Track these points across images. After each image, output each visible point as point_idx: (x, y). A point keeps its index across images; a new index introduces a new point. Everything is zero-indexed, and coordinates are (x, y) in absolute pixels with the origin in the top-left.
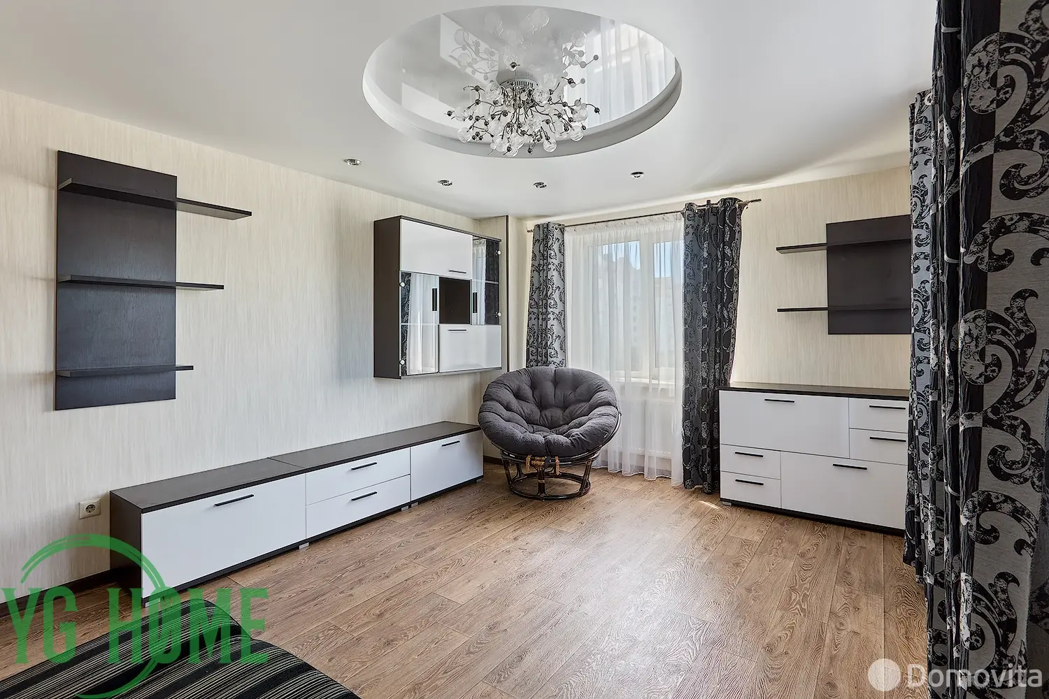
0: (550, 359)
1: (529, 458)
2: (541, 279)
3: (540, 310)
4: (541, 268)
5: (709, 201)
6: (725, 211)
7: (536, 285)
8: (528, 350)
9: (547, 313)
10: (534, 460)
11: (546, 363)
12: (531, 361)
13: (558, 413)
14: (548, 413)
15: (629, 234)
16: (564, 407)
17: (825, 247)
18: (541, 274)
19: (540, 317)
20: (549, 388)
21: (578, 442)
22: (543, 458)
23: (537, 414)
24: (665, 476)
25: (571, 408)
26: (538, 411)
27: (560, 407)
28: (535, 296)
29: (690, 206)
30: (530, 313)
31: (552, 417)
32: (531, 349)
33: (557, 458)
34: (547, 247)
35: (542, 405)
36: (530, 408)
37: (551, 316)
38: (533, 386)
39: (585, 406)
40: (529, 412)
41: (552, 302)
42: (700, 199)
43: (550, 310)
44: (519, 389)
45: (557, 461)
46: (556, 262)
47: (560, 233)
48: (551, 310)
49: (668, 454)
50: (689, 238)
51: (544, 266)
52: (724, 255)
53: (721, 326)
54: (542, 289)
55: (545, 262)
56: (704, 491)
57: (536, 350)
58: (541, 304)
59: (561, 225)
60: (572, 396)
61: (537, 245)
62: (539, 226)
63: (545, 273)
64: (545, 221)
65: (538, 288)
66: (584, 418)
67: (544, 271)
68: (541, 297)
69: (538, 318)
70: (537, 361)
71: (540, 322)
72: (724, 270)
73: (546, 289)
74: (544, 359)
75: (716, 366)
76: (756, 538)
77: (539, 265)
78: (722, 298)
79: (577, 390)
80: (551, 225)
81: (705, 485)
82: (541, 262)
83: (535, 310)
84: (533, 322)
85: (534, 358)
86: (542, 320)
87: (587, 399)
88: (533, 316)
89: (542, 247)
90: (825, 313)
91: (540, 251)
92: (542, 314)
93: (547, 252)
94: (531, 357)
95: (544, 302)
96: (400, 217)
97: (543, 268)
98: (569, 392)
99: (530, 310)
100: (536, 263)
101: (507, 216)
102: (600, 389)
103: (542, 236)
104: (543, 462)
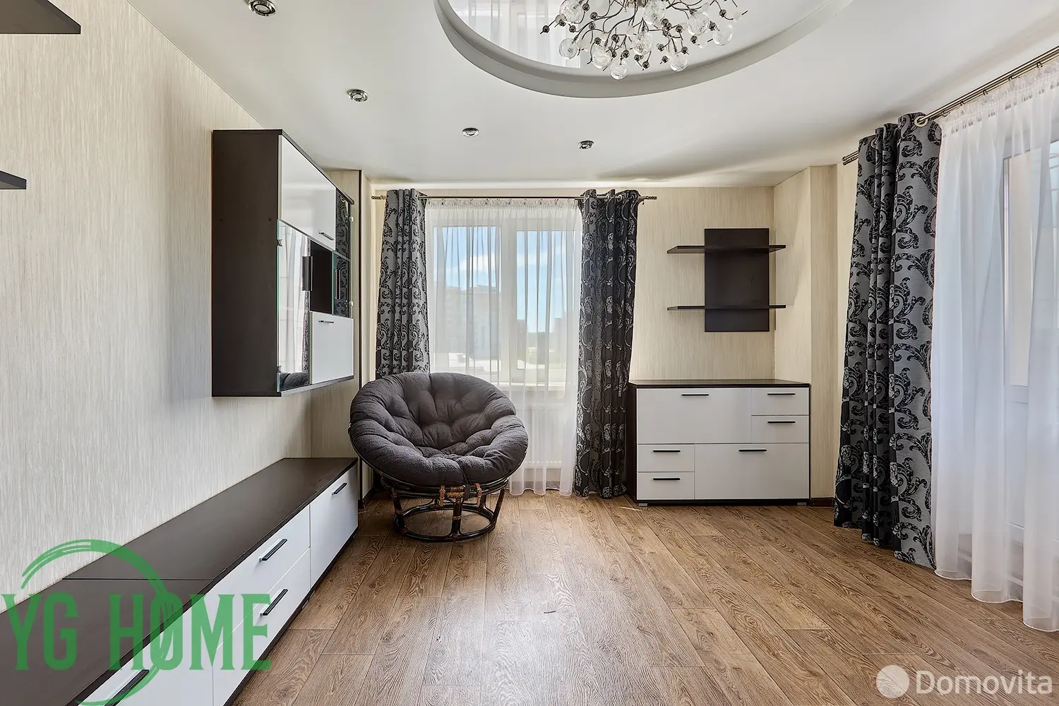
0: (415, 363)
1: (444, 490)
2: (399, 261)
3: (397, 300)
4: (399, 247)
5: (613, 191)
6: (630, 203)
7: (391, 268)
8: (378, 353)
9: (410, 305)
10: (450, 491)
11: (409, 368)
12: (384, 366)
13: (444, 429)
14: (433, 429)
15: (513, 216)
16: (450, 421)
17: (703, 250)
18: (399, 254)
19: (398, 309)
20: (427, 397)
21: (500, 462)
22: (461, 488)
23: (419, 433)
24: (552, 488)
25: (462, 421)
26: (417, 428)
27: (443, 422)
28: (389, 283)
29: (592, 193)
30: (380, 305)
31: (438, 434)
32: (383, 351)
33: (478, 485)
34: (409, 220)
35: (422, 420)
36: (409, 424)
37: (415, 308)
38: (407, 398)
39: (479, 419)
40: (410, 430)
41: (417, 290)
42: (603, 187)
43: (415, 301)
44: (393, 402)
45: (479, 489)
46: (418, 241)
47: (421, 204)
48: (417, 301)
49: (557, 463)
50: (592, 227)
51: (404, 243)
52: (628, 248)
53: (624, 322)
54: (400, 273)
55: (406, 238)
56: (603, 497)
57: (391, 353)
58: (398, 292)
59: (422, 195)
60: (458, 407)
61: (393, 216)
62: (396, 192)
63: (406, 253)
64: (407, 186)
65: (395, 273)
66: (487, 433)
67: (403, 250)
68: (399, 284)
69: (393, 312)
70: (391, 367)
71: (397, 316)
72: (627, 264)
73: (408, 273)
74: (404, 363)
75: (618, 365)
76: (715, 533)
77: (396, 242)
78: (626, 294)
79: (463, 399)
80: (416, 193)
81: (606, 490)
82: (400, 239)
83: (389, 301)
84: (387, 315)
85: (387, 362)
86: (400, 312)
87: (481, 409)
88: (386, 309)
89: (401, 219)
90: (703, 311)
91: (397, 225)
92: (400, 305)
93: (411, 227)
94: (383, 362)
95: (405, 290)
96: (280, 132)
97: (402, 246)
98: (453, 402)
99: (382, 300)
100: (392, 240)
101: (360, 171)
102: (495, 396)
103: (401, 205)
104: (462, 493)
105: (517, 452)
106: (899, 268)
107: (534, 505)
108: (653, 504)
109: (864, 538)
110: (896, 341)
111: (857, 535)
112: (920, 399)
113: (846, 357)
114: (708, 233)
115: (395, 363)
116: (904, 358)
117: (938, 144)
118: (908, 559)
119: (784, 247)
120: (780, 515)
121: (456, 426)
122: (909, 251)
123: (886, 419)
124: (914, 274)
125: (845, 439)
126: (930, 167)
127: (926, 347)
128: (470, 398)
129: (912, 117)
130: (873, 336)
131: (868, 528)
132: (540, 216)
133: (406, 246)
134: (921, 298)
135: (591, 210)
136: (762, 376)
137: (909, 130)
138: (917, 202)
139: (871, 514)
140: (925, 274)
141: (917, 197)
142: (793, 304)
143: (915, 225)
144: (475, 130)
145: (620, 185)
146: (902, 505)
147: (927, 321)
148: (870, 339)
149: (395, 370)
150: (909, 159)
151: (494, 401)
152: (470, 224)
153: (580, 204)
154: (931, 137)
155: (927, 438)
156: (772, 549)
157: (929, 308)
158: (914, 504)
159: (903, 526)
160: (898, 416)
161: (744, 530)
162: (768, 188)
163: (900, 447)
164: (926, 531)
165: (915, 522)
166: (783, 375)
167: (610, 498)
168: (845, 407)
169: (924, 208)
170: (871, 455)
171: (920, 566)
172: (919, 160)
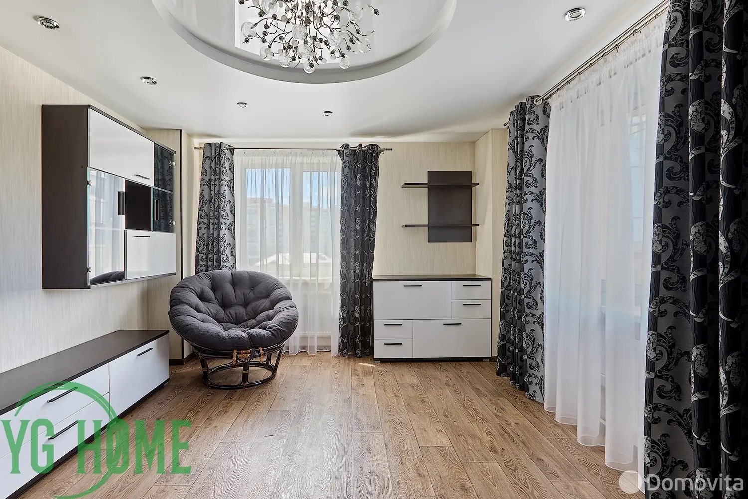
0: (222, 264)
1: (235, 353)
2: (213, 193)
3: (211, 220)
4: (212, 183)
5: (360, 145)
6: (372, 153)
7: (207, 197)
8: (197, 257)
9: (219, 223)
10: (240, 354)
11: (219, 267)
12: (201, 266)
13: (241, 311)
14: (233, 311)
15: (293, 162)
16: (246, 305)
17: (427, 186)
18: (213, 188)
19: (211, 226)
20: (229, 288)
21: (277, 332)
22: (249, 351)
23: (222, 314)
25: (253, 305)
26: (221, 310)
27: (241, 305)
28: (206, 208)
29: (346, 146)
30: (199, 223)
31: (236, 314)
32: (201, 256)
33: (261, 349)
34: (219, 164)
35: (225, 304)
36: (215, 308)
37: (223, 226)
38: (214, 289)
39: (266, 303)
40: (215, 312)
41: (225, 213)
42: (354, 142)
43: (222, 220)
44: (203, 292)
45: (262, 351)
46: (228, 179)
47: (230, 153)
48: (224, 220)
51: (216, 180)
52: (371, 185)
53: (368, 235)
54: (213, 201)
55: (217, 177)
56: (356, 357)
57: (207, 257)
58: (212, 215)
59: (231, 146)
60: (251, 294)
61: (208, 161)
62: (210, 145)
63: (217, 188)
64: (218, 141)
65: (210, 201)
66: (271, 312)
67: (215, 185)
68: (213, 209)
69: (209, 228)
70: (207, 267)
71: (211, 231)
72: (370, 196)
73: (219, 201)
74: (215, 264)
75: (364, 265)
76: (415, 381)
77: (211, 180)
78: (370, 216)
79: (255, 289)
80: (224, 146)
81: (358, 351)
82: (213, 177)
83: (206, 221)
84: (204, 230)
85: (205, 263)
86: (213, 229)
87: (268, 295)
88: (203, 226)
89: (213, 164)
90: (426, 228)
91: (211, 167)
92: (213, 224)
93: (220, 169)
94: (201, 263)
95: (216, 213)
96: (89, 106)
97: (215, 182)
98: (247, 292)
99: (200, 220)
100: (207, 178)
101: (181, 130)
102: (277, 287)
103: (213, 154)
104: (249, 355)
105: (290, 326)
106: (526, 201)
107: (306, 362)
108: (384, 361)
109: (511, 384)
110: (525, 250)
111: (507, 381)
112: (538, 289)
113: (503, 261)
114: (430, 173)
115: (210, 263)
116: (529, 262)
117: (548, 117)
118: (532, 398)
119: (478, 184)
120: (466, 368)
121: (249, 308)
122: (532, 189)
123: (521, 302)
124: (534, 205)
125: (503, 316)
126: (544, 132)
127: (542, 254)
128: (260, 288)
129: (533, 98)
130: (515, 247)
131: (513, 377)
132: (312, 162)
133: (217, 182)
134: (539, 221)
135: (345, 158)
136: (468, 272)
137: (531, 107)
138: (536, 156)
139: (514, 368)
140: (541, 205)
141: (536, 152)
142: (484, 223)
143: (535, 172)
144: (245, 104)
145: (366, 141)
146: (529, 361)
147: (542, 236)
148: (513, 249)
149: (210, 269)
150: (531, 126)
151: (277, 290)
152: (263, 166)
153: (339, 153)
154: (544, 112)
155: (542, 316)
156: (447, 391)
157: (543, 228)
158: (536, 360)
159: (530, 376)
160: (526, 300)
161: (435, 378)
162: (471, 143)
163: (528, 322)
164: (541, 379)
165: (535, 372)
166: (480, 273)
167: (360, 357)
168: (502, 293)
169: (540, 160)
170: (514, 327)
171: (538, 402)
172: (537, 128)
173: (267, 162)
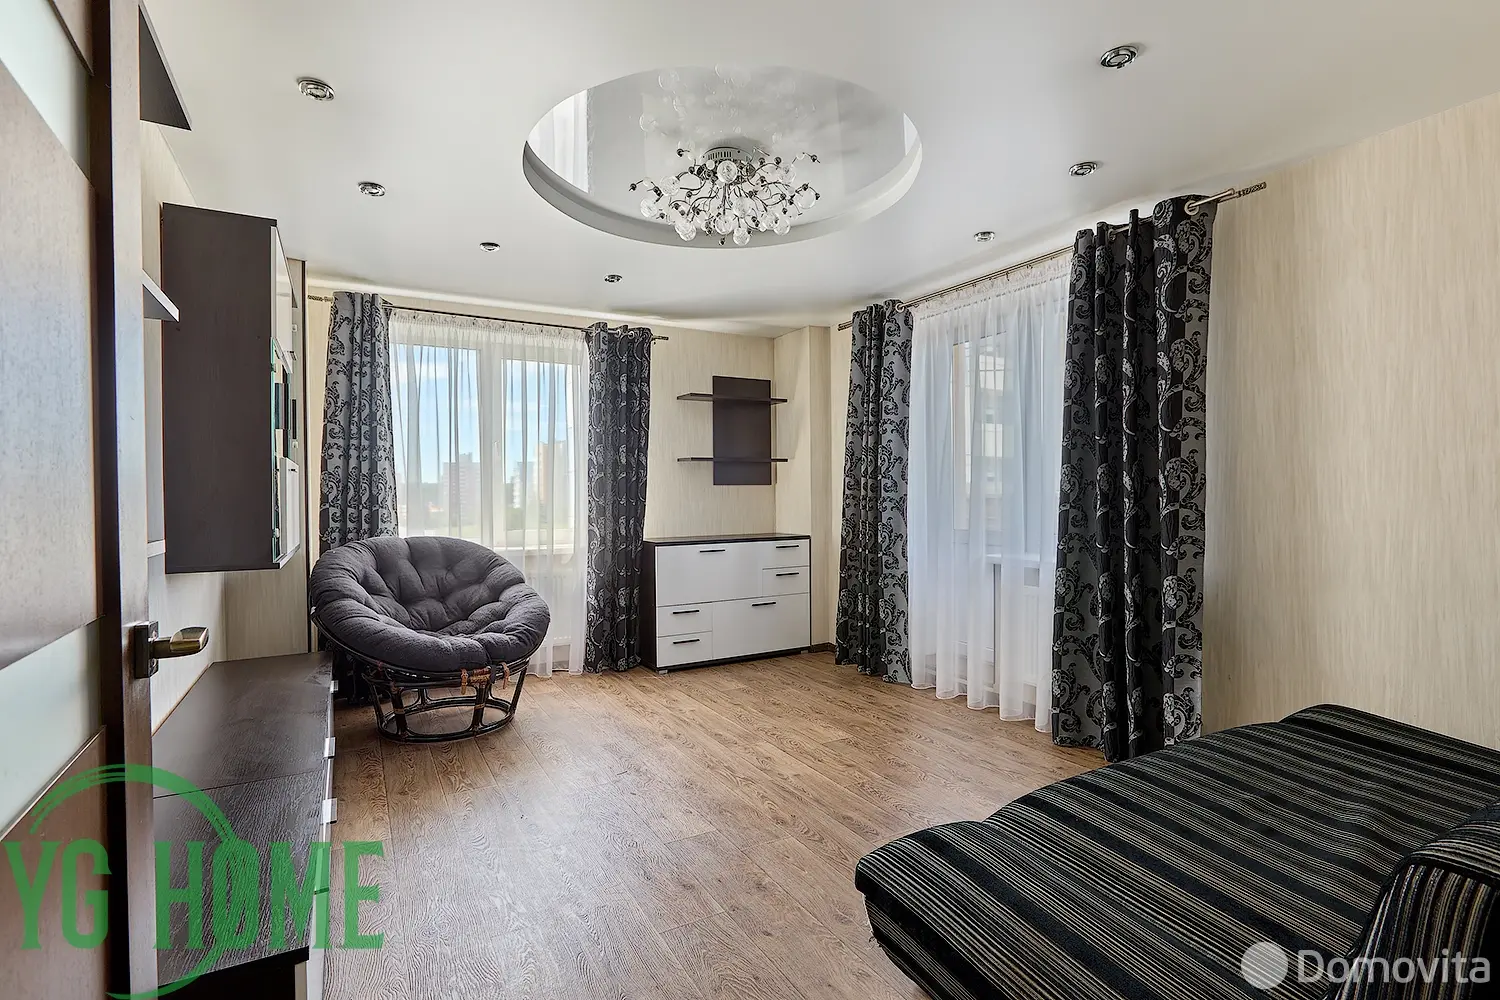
0: (381, 525)
1: (464, 674)
2: (356, 389)
3: (353, 441)
4: (356, 369)
5: (626, 326)
6: (643, 341)
7: (343, 397)
8: (324, 513)
9: (373, 446)
11: (373, 532)
13: (436, 607)
15: (508, 342)
16: (442, 595)
17: (711, 398)
18: (356, 379)
19: (353, 453)
20: (407, 568)
21: (524, 636)
22: (486, 670)
23: (404, 612)
24: (557, 669)
25: (459, 595)
26: (401, 607)
27: (434, 598)
28: (341, 417)
29: (602, 326)
30: (326, 447)
31: (429, 613)
33: (505, 665)
34: (373, 336)
35: (404, 597)
36: (390, 603)
38: (382, 572)
39: (480, 591)
40: (393, 610)
41: (381, 429)
42: (615, 320)
43: (380, 443)
44: (366, 577)
45: (507, 669)
47: (385, 316)
49: (565, 639)
50: (604, 366)
51: (362, 365)
52: (641, 391)
53: (637, 473)
54: (356, 405)
55: (366, 359)
56: (618, 671)
57: (344, 512)
58: (354, 429)
59: (386, 302)
60: (450, 577)
61: (345, 330)
62: (351, 295)
63: (367, 381)
64: (369, 289)
65: (349, 404)
66: (497, 606)
67: (362, 374)
68: (356, 419)
69: (346, 456)
70: (344, 532)
71: (353, 463)
72: (641, 410)
73: (370, 405)
74: (365, 526)
75: (632, 522)
76: (740, 685)
77: (351, 364)
78: (639, 442)
79: (457, 568)
80: (380, 301)
81: (622, 662)
82: (357, 359)
83: (341, 442)
84: (336, 461)
85: (338, 525)
86: (358, 457)
87: (480, 578)
88: (336, 452)
89: (357, 335)
90: (711, 463)
91: (352, 339)
92: (358, 448)
93: (373, 345)
94: (332, 524)
95: (365, 428)
96: (273, 222)
97: (361, 369)
98: (442, 573)
99: (330, 440)
100: (344, 359)
101: (304, 263)
102: (497, 562)
103: (358, 314)
104: (488, 676)
106: (885, 431)
108: (673, 670)
109: (859, 670)
110: (884, 494)
111: (851, 670)
112: (900, 543)
113: (844, 509)
114: (716, 379)
115: (350, 525)
116: (889, 509)
117: (911, 329)
118: (892, 681)
119: (785, 401)
120: (790, 664)
121: (451, 602)
122: (892, 417)
123: (876, 562)
124: (894, 437)
125: (844, 584)
126: (906, 348)
127: (903, 499)
128: (465, 567)
129: (893, 302)
130: (866, 490)
131: (863, 661)
132: (541, 345)
133: (366, 369)
134: (901, 457)
135: (603, 347)
136: (765, 530)
137: (892, 313)
138: (897, 376)
139: (864, 649)
140: (903, 437)
141: (898, 374)
142: (794, 458)
143: (896, 395)
144: (496, 245)
146: (888, 635)
147: (904, 477)
148: (863, 492)
149: (350, 536)
150: (891, 338)
151: (497, 569)
152: (452, 345)
153: (588, 338)
154: (906, 322)
155: (904, 576)
156: (791, 689)
157: (905, 467)
158: (896, 632)
159: (890, 653)
160: (885, 558)
161: (764, 680)
162: (769, 340)
163: (887, 585)
164: (906, 653)
165: (896, 648)
166: (784, 529)
167: (625, 671)
168: (843, 553)
169: (903, 382)
170: (864, 595)
171: (902, 684)
172: (898, 340)
173: (460, 339)
